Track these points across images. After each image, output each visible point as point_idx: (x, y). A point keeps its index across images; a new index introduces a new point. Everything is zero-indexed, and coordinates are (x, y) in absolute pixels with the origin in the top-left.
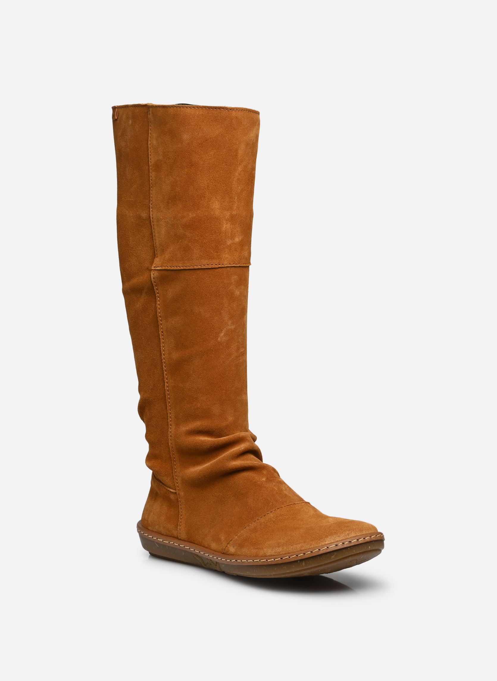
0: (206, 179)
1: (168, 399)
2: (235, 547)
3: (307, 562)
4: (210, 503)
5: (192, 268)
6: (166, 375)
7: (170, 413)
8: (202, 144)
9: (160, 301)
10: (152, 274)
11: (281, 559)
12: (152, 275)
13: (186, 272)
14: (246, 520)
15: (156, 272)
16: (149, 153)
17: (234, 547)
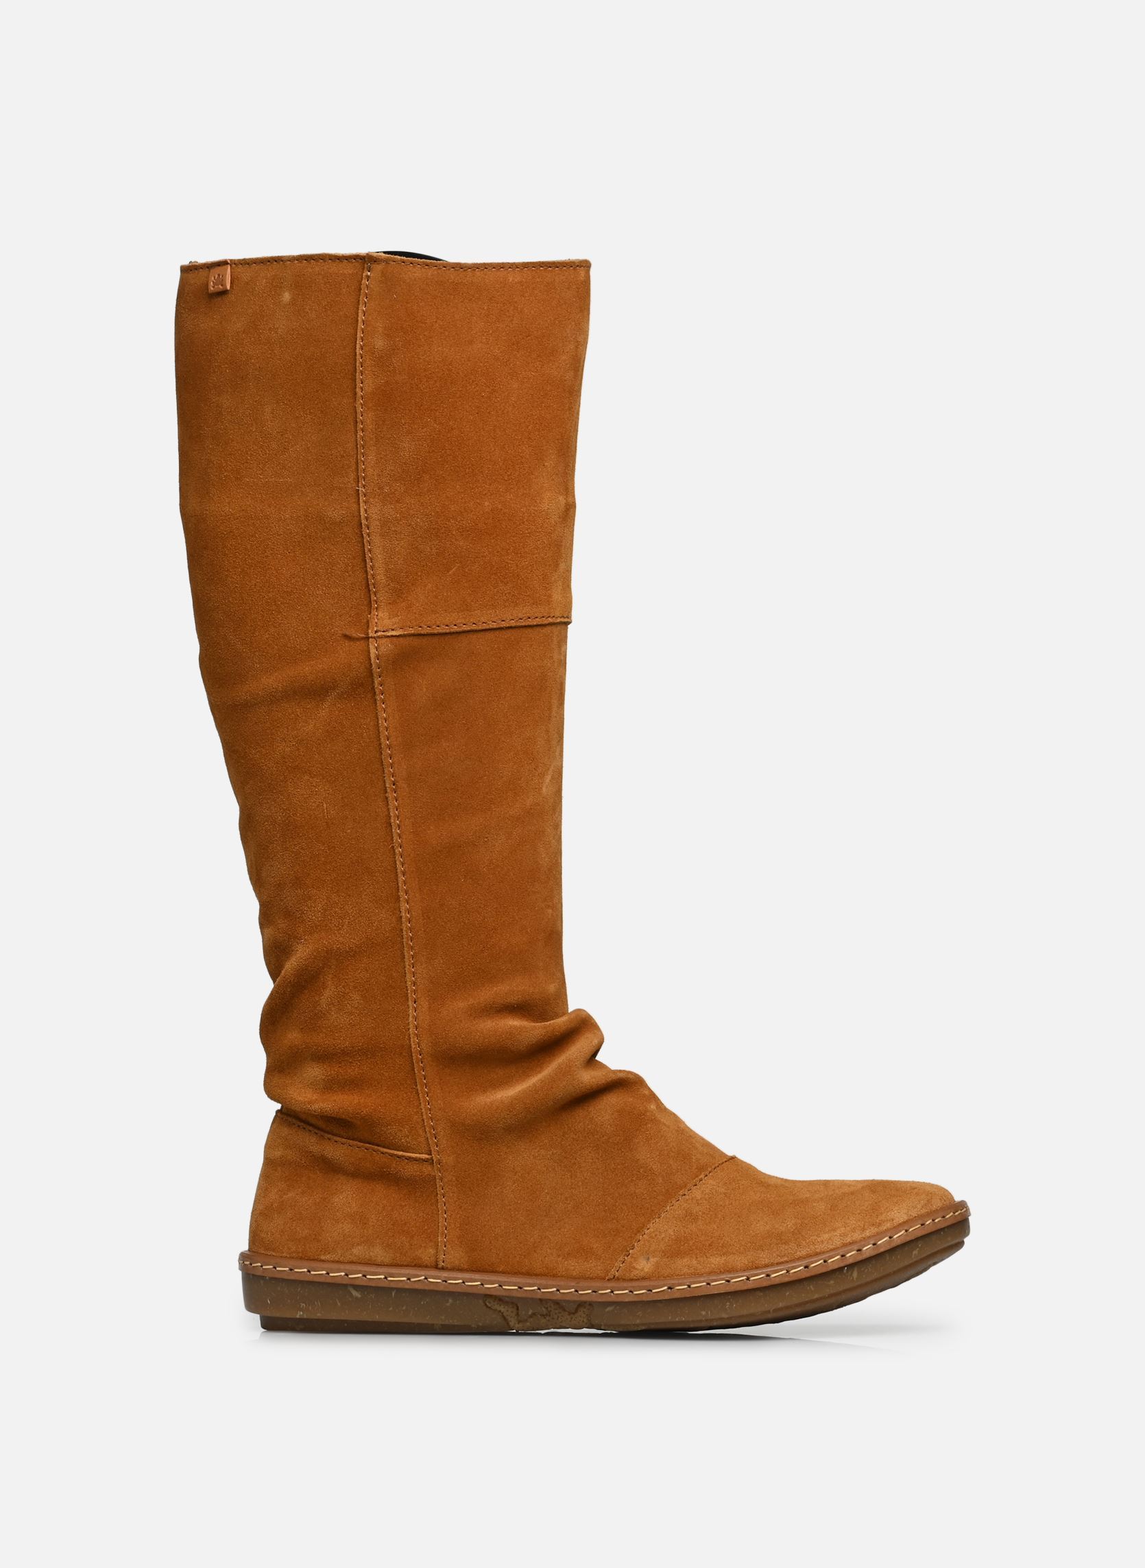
0: (524, 422)
1: (408, 940)
2: (651, 1259)
3: (862, 1269)
4: (529, 1174)
5: (495, 627)
6: (405, 883)
7: (413, 972)
8: (518, 343)
9: (389, 710)
10: (371, 646)
11: (806, 1267)
12: (373, 651)
13: (475, 636)
14: (650, 1198)
15: (384, 640)
16: (359, 368)
17: (648, 1259)
